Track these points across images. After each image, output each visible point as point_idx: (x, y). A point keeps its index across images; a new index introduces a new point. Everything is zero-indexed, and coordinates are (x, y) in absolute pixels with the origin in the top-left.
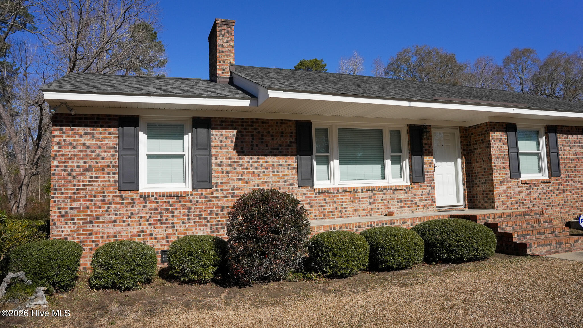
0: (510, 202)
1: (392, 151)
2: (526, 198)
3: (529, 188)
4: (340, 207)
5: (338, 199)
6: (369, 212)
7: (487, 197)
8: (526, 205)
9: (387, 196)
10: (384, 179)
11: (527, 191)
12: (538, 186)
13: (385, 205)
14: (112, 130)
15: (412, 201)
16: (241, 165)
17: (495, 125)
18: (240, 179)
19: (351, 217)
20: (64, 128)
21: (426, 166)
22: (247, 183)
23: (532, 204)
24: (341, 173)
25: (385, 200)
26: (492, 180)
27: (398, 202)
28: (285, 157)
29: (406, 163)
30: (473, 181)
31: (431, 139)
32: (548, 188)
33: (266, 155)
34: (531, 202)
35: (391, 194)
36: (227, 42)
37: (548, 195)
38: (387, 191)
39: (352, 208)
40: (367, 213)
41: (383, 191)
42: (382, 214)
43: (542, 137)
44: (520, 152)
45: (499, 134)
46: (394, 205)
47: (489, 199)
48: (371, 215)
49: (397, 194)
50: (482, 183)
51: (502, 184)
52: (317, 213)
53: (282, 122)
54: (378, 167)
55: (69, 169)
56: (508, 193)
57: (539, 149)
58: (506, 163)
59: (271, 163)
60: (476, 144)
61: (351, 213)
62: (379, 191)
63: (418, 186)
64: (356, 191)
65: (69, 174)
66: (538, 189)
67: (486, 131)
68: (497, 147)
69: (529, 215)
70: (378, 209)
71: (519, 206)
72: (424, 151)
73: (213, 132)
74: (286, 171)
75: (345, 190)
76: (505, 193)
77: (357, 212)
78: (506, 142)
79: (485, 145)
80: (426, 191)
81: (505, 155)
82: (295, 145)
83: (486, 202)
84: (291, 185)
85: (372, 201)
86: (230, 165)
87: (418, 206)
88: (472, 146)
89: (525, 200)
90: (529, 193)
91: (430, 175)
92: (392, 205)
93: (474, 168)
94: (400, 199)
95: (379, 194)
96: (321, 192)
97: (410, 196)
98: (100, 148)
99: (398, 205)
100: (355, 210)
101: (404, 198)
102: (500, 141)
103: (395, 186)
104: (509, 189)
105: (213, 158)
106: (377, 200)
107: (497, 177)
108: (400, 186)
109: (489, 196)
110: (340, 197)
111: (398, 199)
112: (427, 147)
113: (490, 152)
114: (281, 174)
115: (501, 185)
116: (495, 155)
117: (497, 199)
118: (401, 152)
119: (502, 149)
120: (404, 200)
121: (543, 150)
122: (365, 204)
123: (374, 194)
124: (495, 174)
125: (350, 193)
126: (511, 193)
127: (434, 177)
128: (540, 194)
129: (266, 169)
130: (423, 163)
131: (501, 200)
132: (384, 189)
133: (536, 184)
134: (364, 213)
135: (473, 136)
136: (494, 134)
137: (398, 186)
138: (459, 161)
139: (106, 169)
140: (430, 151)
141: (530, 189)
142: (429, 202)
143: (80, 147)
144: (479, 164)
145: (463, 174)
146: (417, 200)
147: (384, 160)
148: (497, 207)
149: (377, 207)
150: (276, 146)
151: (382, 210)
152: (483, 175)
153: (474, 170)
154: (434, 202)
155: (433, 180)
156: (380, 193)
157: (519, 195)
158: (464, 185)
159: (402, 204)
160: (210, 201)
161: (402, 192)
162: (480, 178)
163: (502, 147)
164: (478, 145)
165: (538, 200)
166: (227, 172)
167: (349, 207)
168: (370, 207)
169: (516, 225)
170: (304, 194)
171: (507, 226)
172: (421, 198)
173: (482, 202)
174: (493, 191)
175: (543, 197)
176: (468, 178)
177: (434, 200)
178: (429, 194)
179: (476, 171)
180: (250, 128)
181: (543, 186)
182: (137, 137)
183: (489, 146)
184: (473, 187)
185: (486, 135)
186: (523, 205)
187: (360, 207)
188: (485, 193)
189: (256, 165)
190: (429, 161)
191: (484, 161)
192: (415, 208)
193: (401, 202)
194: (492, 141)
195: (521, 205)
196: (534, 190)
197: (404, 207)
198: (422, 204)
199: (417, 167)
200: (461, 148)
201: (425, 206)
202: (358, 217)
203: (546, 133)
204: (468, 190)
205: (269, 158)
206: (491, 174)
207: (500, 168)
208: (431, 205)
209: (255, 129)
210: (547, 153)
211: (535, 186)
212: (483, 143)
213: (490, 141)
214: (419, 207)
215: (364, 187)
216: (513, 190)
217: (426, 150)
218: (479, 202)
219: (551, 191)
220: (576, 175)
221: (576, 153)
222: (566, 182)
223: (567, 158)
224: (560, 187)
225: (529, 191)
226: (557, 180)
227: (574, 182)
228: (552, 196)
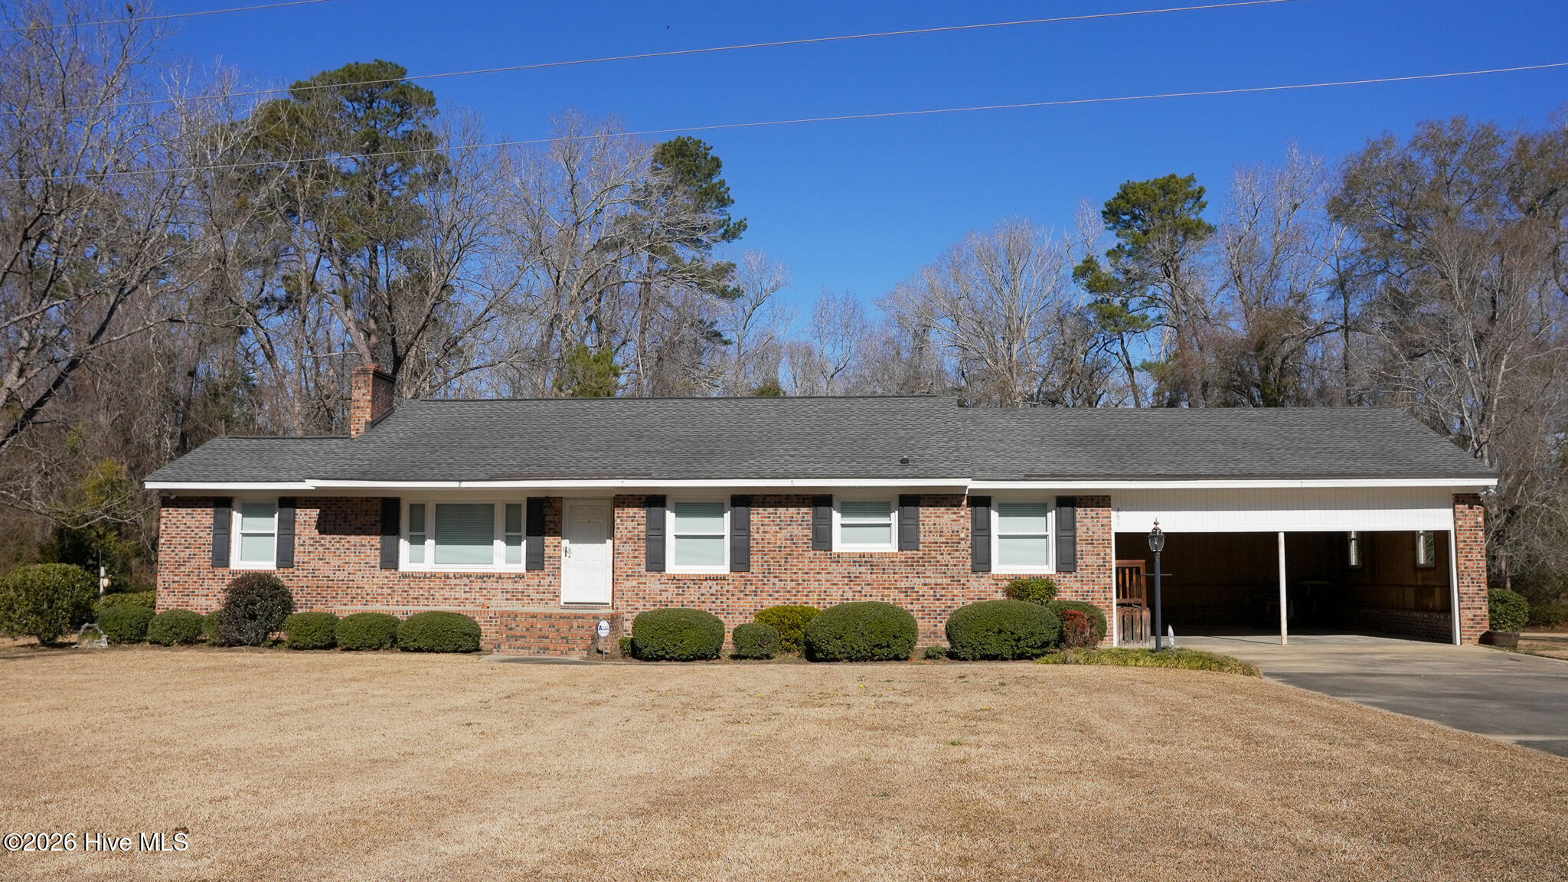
1: (506, 530)
2: (674, 600)
3: (681, 585)
4: (426, 594)
5: (424, 584)
6: (463, 602)
9: (489, 585)
10: (492, 563)
11: (676, 590)
12: (701, 583)
14: (209, 510)
15: (523, 592)
16: (323, 545)
17: (625, 499)
18: (321, 559)
19: (440, 605)
20: (170, 509)
21: (547, 548)
22: (327, 563)
24: (435, 555)
25: (484, 589)
27: (502, 592)
28: (368, 537)
29: (523, 545)
31: (561, 516)
32: (722, 587)
33: (348, 535)
34: (682, 605)
35: (494, 582)
36: (364, 395)
38: (490, 579)
39: (441, 595)
40: (460, 602)
41: (483, 578)
43: (726, 512)
44: (669, 534)
45: (631, 511)
48: (465, 606)
49: (504, 582)
51: (630, 578)
52: (400, 599)
53: (368, 500)
54: (484, 548)
55: (173, 546)
56: (639, 590)
57: (723, 529)
58: (639, 550)
59: (353, 543)
61: (440, 602)
62: (477, 577)
63: (537, 575)
64: (447, 577)
65: (173, 551)
66: (699, 588)
68: (626, 528)
72: (547, 530)
73: (298, 511)
74: (368, 552)
75: (434, 576)
76: (633, 590)
77: (447, 601)
78: (643, 521)
80: (544, 582)
81: (638, 539)
82: (379, 524)
84: (373, 567)
85: (467, 589)
86: (312, 545)
87: (532, 599)
89: (672, 602)
90: (681, 592)
91: (553, 561)
94: (505, 589)
95: (477, 582)
96: (404, 576)
97: (520, 586)
98: (198, 528)
100: (445, 599)
101: (511, 589)
102: (632, 521)
103: (502, 573)
104: (642, 586)
105: (297, 538)
106: (474, 588)
107: (621, 568)
110: (427, 583)
111: (503, 589)
114: (362, 555)
115: (628, 580)
116: (620, 539)
117: (618, 598)
119: (633, 532)
121: (727, 532)
122: (459, 592)
123: (471, 582)
124: (618, 564)
125: (441, 578)
126: (644, 591)
127: (558, 564)
128: (702, 595)
129: (348, 549)
130: (545, 546)
131: (625, 599)
132: (486, 576)
133: (697, 581)
134: (456, 602)
136: (623, 510)
137: (510, 573)
139: (202, 546)
140: (558, 530)
141: (683, 587)
142: (549, 595)
143: (182, 527)
146: (531, 592)
147: (493, 540)
148: (617, 608)
149: (473, 597)
150: (359, 525)
151: (480, 601)
154: (558, 596)
155: (559, 568)
156: (479, 580)
157: (661, 594)
159: (509, 596)
160: (291, 580)
161: (512, 580)
163: (634, 528)
165: (697, 604)
166: (309, 552)
167: (437, 594)
168: (464, 596)
170: (387, 577)
172: (537, 589)
175: (709, 600)
177: (558, 594)
178: (549, 586)
180: (334, 507)
181: (710, 584)
182: (230, 515)
187: (451, 596)
189: (338, 545)
190: (552, 542)
193: (507, 592)
194: (618, 521)
196: (692, 589)
197: (511, 599)
198: (538, 597)
201: (541, 600)
202: (448, 607)
203: (732, 506)
205: (353, 539)
207: (628, 557)
208: (553, 600)
209: (340, 508)
211: (695, 584)
214: (533, 601)
215: (459, 573)
216: (649, 587)
217: (551, 528)
219: (727, 591)
220: (786, 569)
221: (791, 536)
222: (762, 580)
223: (768, 543)
224: (748, 586)
225: (681, 590)
226: (742, 577)
227: (781, 581)
228: (728, 599)
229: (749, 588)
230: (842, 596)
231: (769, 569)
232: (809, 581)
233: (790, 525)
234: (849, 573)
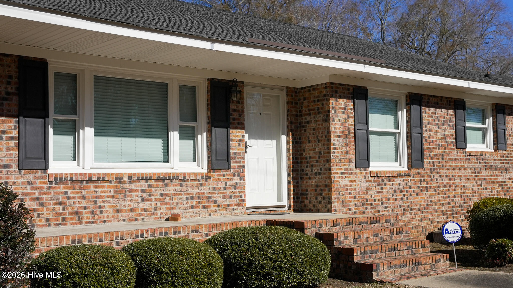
0: (354, 203)
1: (182, 119)
2: (377, 198)
3: (381, 183)
4: (91, 206)
5: (89, 192)
6: (140, 215)
7: (321, 194)
8: (376, 208)
9: (171, 190)
10: (167, 161)
11: (377, 187)
12: (393, 181)
13: (166, 204)
15: (209, 198)
17: (337, 88)
19: (111, 221)
21: (232, 144)
23: (384, 206)
24: (97, 150)
25: (167, 195)
26: (330, 169)
27: (187, 199)
29: (203, 139)
30: (303, 171)
31: (243, 103)
32: (407, 184)
34: (382, 204)
35: (176, 185)
37: (406, 194)
38: (171, 182)
39: (111, 207)
40: (137, 215)
41: (164, 181)
42: (160, 218)
43: (402, 110)
44: (371, 129)
45: (343, 102)
46: (181, 203)
47: (324, 198)
48: (143, 219)
49: (187, 186)
50: (316, 174)
51: (344, 176)
52: (51, 215)
54: (158, 143)
56: (352, 189)
57: (396, 127)
58: (350, 145)
60: (310, 114)
61: (111, 216)
62: (157, 180)
63: (220, 175)
64: (119, 180)
66: (393, 185)
67: (325, 96)
68: (339, 121)
69: (378, 222)
70: (155, 209)
71: (366, 209)
72: (231, 121)
75: (102, 179)
76: (347, 190)
77: (120, 215)
78: (352, 113)
79: (322, 117)
80: (231, 184)
81: (349, 133)
82: (15, 99)
83: (320, 202)
84: (5, 166)
85: (145, 196)
87: (219, 206)
88: (303, 118)
89: (375, 200)
90: (380, 190)
91: (239, 158)
92: (177, 204)
93: (304, 150)
94: (190, 194)
95: (157, 186)
96: (59, 180)
97: (206, 190)
99: (187, 203)
100: (118, 211)
101: (197, 194)
102: (344, 113)
103: (184, 174)
104: (353, 184)
106: (153, 195)
107: (337, 165)
108: (192, 174)
109: (324, 193)
110: (92, 189)
111: (188, 194)
112: (236, 115)
113: (329, 128)
115: (342, 178)
116: (335, 132)
117: (335, 198)
118: (195, 120)
119: (345, 125)
120: (197, 196)
121: (403, 129)
122: (135, 201)
123: (150, 186)
124: (335, 160)
125: (111, 182)
126: (355, 190)
127: (244, 162)
128: (395, 192)
130: (228, 140)
131: (341, 200)
132: (166, 178)
133: (391, 178)
134: (132, 215)
135: (306, 103)
136: (336, 101)
137: (189, 174)
138: (284, 138)
141: (382, 185)
142: (235, 199)
144: (312, 146)
145: (288, 159)
146: (217, 197)
147: (168, 132)
148: (335, 210)
149: (153, 206)
151: (162, 211)
152: (317, 162)
153: (304, 153)
154: (244, 201)
155: (244, 167)
156: (160, 183)
157: (367, 193)
158: (289, 175)
159: (194, 203)
161: (195, 183)
162: (312, 166)
163: (345, 121)
164: (312, 116)
165: (392, 202)
167: (107, 205)
168: (142, 205)
169: (359, 237)
170: (29, 183)
171: (346, 238)
172: (223, 193)
173: (314, 202)
174: (330, 186)
175: (399, 197)
176: (295, 165)
177: (243, 198)
178: (235, 188)
179: (308, 156)
181: (399, 181)
183: (327, 119)
184: (301, 178)
185: (325, 103)
186: (371, 208)
187: (125, 206)
188: (318, 189)
190: (238, 136)
191: (319, 142)
192: (213, 209)
193: (192, 198)
194: (333, 112)
195: (369, 207)
196: (388, 187)
197: (197, 207)
198: (225, 203)
199: (219, 146)
200: (288, 119)
201: (229, 205)
202: (122, 223)
203: (407, 104)
204: (295, 184)
206: (329, 161)
207: (342, 152)
208: (239, 205)
210: (407, 133)
211: (389, 181)
212: (319, 113)
213: (329, 112)
214: (220, 208)
215: (134, 174)
216: (359, 185)
217: (234, 119)
218: (310, 202)
219: (410, 188)
220: (443, 166)
221: (444, 135)
222: (430, 176)
223: (433, 141)
224: (422, 182)
225: (380, 187)
226: (418, 173)
227: (440, 176)
228: (411, 195)
229: (424, 184)
230: (473, 189)
231: (434, 166)
232: (455, 176)
233: (443, 125)
234: (475, 169)
